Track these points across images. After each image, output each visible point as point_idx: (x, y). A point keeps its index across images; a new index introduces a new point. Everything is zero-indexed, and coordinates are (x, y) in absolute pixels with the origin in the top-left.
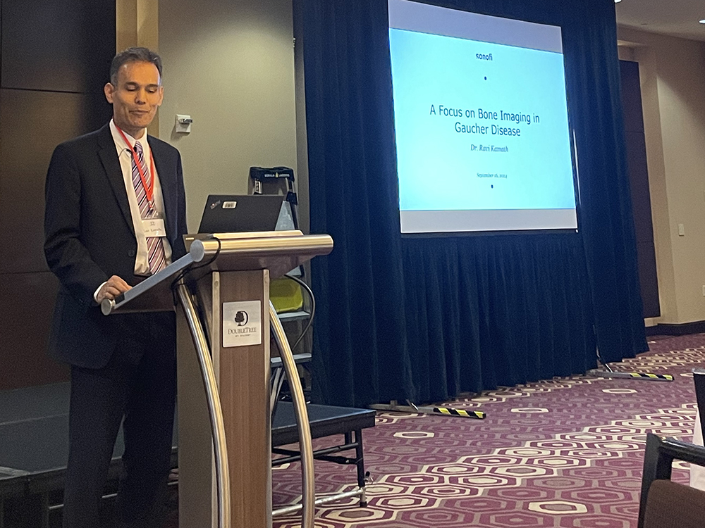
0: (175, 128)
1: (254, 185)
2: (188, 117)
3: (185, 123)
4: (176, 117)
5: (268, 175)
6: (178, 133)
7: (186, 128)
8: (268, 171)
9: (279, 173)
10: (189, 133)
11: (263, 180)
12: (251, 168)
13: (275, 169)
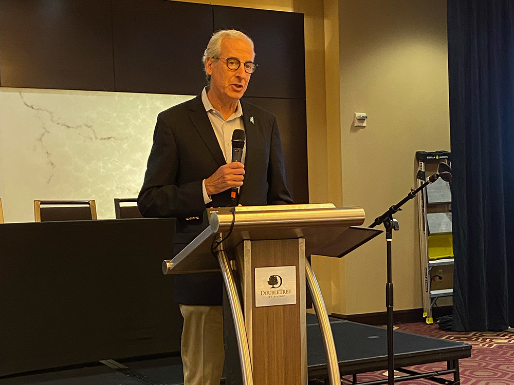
0: (353, 123)
1: (419, 165)
2: (364, 114)
3: (362, 119)
4: (355, 115)
5: (430, 157)
6: (356, 126)
7: (363, 122)
8: (430, 154)
9: (439, 156)
10: (365, 127)
11: (425, 160)
12: (417, 152)
13: (437, 152)
